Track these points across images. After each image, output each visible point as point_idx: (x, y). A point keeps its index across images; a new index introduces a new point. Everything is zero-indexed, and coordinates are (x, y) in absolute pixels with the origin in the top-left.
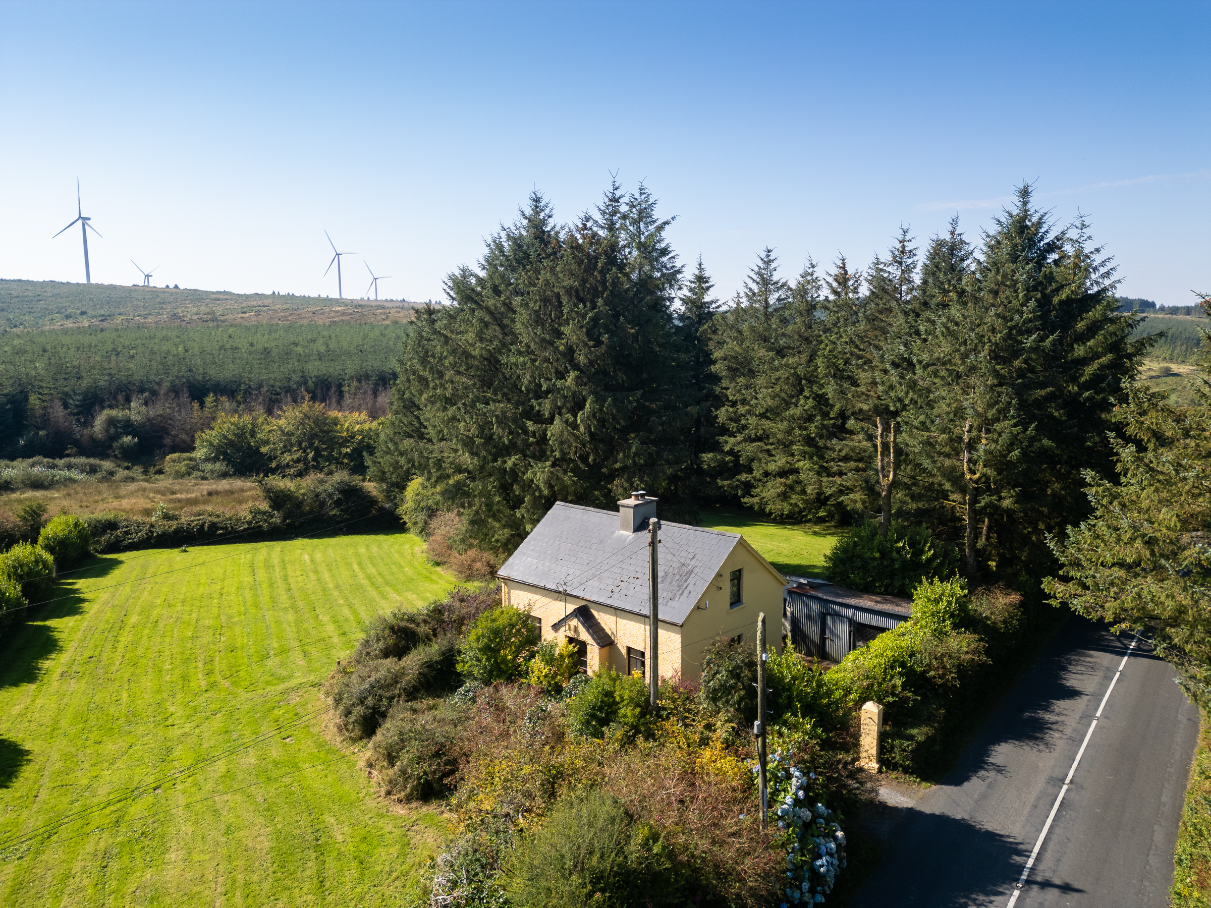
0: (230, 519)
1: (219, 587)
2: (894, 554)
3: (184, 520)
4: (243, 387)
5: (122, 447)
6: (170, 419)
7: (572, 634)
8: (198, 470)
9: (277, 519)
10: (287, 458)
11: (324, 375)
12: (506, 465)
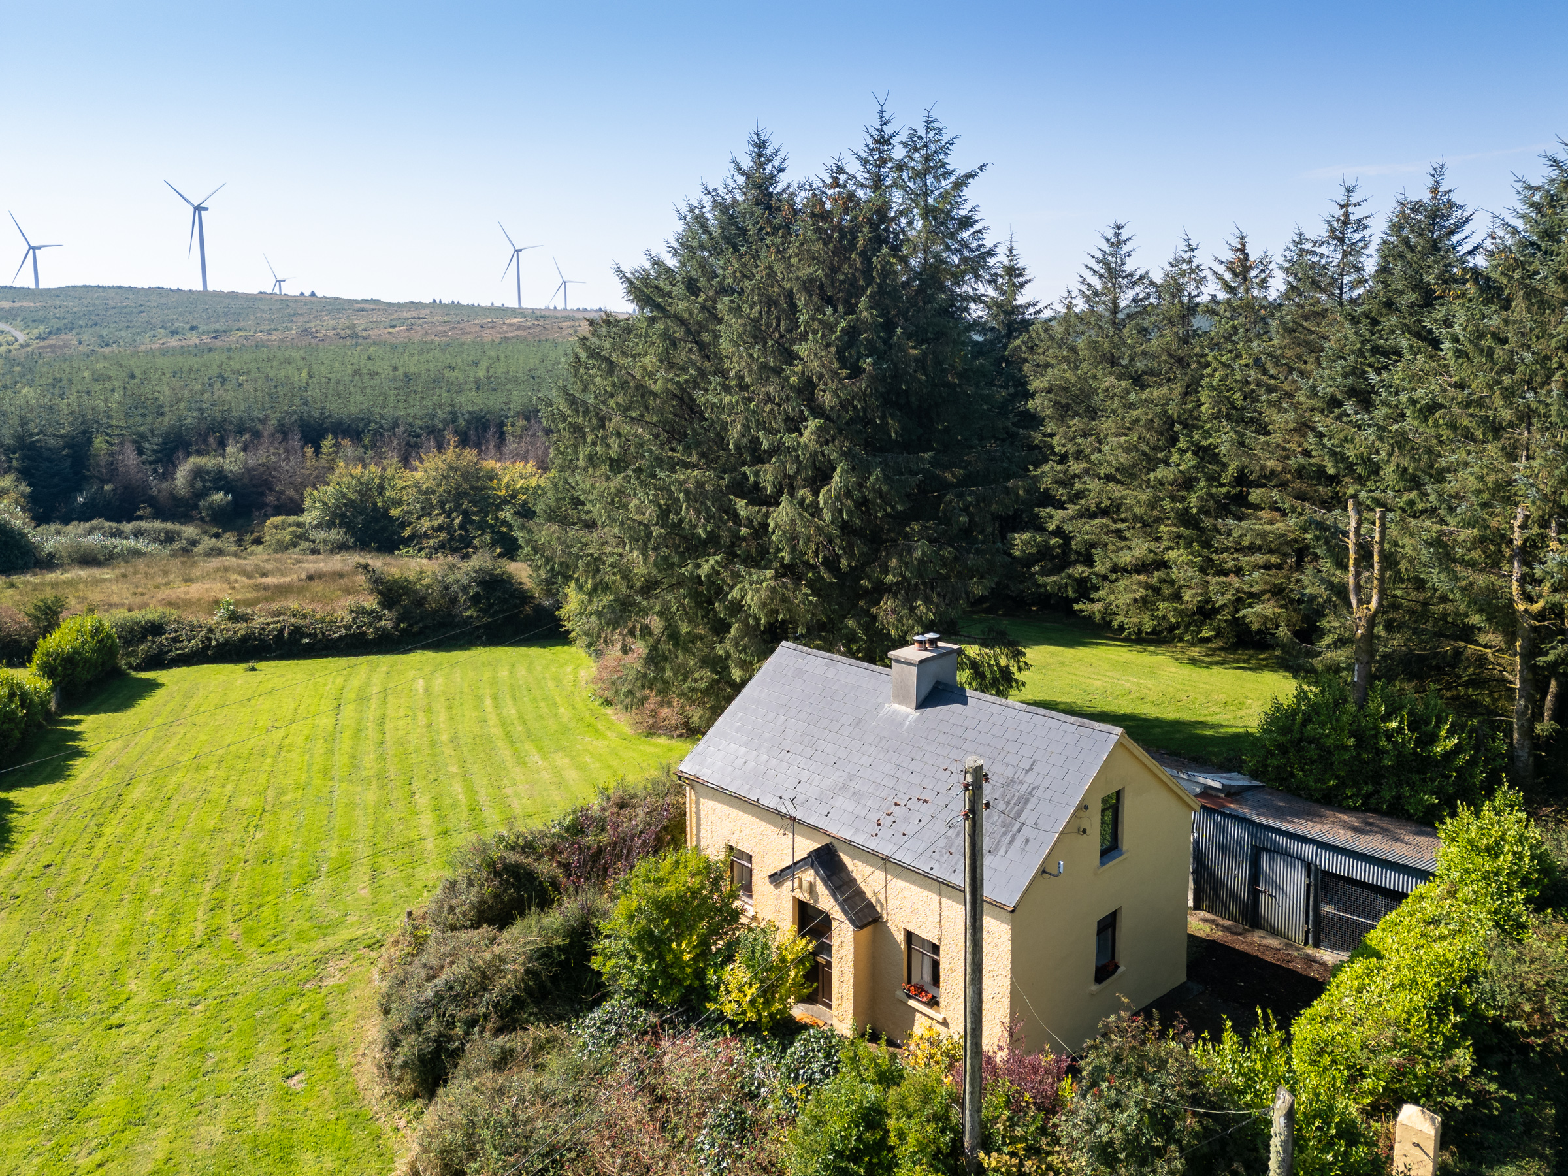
0: (322, 621)
1: (280, 734)
2: (1383, 743)
3: (257, 622)
4: (373, 426)
5: (211, 507)
6: (275, 470)
7: (804, 897)
8: (307, 539)
9: (388, 621)
10: (425, 524)
11: (481, 410)
12: (700, 572)
